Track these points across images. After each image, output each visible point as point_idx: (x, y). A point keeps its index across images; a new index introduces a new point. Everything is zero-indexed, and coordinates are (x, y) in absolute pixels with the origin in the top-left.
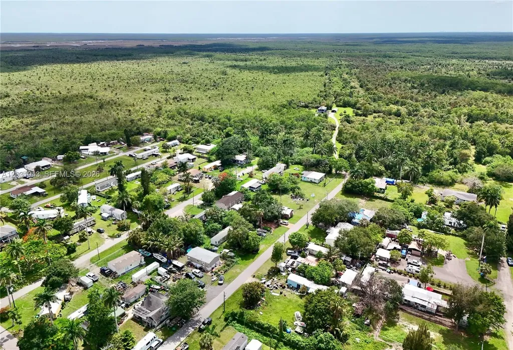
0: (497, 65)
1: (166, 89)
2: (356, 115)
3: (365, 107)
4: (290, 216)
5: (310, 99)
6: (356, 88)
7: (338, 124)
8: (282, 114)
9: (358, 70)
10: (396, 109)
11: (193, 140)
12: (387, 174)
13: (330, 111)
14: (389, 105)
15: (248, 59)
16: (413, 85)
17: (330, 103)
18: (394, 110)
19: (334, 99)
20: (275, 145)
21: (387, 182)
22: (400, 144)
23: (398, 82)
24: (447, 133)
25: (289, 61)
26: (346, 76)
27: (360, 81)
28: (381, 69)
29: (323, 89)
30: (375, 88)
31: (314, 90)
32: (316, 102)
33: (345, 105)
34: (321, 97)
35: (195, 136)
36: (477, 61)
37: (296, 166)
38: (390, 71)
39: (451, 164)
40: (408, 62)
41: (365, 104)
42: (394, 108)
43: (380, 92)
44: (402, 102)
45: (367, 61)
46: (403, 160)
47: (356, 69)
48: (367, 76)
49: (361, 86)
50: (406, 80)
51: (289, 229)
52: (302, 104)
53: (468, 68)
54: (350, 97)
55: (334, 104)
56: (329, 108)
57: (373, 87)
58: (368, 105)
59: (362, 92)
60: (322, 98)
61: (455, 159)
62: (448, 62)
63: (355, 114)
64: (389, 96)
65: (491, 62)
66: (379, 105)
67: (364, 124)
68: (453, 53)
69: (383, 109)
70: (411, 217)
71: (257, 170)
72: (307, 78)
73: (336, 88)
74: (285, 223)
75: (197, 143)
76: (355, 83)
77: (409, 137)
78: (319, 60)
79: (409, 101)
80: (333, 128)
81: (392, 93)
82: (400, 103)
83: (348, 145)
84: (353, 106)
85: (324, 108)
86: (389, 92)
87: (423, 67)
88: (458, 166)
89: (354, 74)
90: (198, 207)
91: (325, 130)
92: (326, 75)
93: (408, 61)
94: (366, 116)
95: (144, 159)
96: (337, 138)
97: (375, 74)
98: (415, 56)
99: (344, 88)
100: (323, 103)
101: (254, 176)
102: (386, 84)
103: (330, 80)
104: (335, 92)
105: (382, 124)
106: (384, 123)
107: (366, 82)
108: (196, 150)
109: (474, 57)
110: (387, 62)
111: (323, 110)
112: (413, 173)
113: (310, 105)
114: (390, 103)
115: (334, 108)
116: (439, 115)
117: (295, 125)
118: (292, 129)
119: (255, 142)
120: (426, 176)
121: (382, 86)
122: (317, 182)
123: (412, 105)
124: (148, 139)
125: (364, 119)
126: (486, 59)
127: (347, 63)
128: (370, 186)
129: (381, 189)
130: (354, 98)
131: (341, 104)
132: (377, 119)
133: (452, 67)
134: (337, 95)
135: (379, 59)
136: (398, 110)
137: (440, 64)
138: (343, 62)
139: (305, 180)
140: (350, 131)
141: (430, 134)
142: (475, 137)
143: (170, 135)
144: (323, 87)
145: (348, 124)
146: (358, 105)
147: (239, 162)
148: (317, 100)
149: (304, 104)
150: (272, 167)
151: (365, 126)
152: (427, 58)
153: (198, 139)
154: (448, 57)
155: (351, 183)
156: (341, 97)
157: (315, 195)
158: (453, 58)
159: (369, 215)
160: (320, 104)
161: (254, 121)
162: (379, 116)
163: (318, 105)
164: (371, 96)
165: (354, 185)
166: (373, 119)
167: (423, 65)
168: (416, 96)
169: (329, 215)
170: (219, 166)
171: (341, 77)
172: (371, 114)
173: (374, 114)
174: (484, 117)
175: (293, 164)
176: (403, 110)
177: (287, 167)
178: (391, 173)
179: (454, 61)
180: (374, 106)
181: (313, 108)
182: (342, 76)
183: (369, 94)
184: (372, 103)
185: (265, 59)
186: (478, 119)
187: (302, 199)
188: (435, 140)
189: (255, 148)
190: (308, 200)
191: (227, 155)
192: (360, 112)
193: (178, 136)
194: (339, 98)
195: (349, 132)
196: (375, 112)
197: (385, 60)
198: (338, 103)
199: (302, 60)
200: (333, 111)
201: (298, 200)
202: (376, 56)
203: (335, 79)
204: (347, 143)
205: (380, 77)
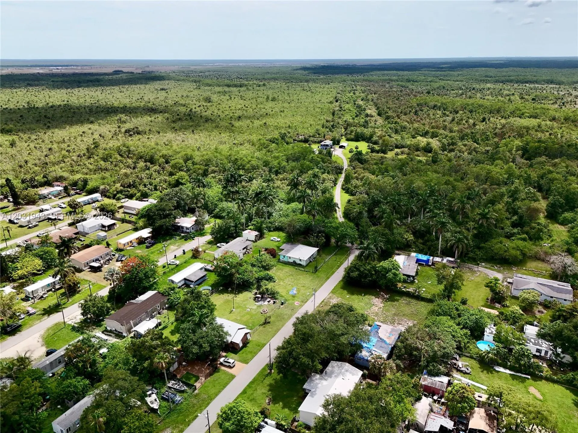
0: (540, 89)
1: (120, 119)
2: (372, 152)
3: (384, 141)
4: (241, 345)
5: (312, 131)
6: (372, 117)
7: (346, 165)
8: (269, 151)
9: (377, 95)
10: (425, 143)
11: (124, 193)
12: (417, 246)
13: (337, 147)
14: (416, 137)
15: (243, 84)
16: (444, 112)
17: (337, 136)
18: (423, 144)
19: (343, 130)
20: (240, 201)
21: (418, 261)
22: (437, 196)
23: (425, 109)
24: (501, 175)
25: (294, 86)
26: (361, 103)
27: (378, 109)
28: (404, 94)
29: (330, 119)
30: (397, 116)
31: (319, 119)
32: (319, 134)
33: (358, 138)
34: (327, 128)
35: (129, 186)
36: (516, 85)
37: (276, 233)
38: (415, 96)
39: (514, 225)
40: (435, 87)
41: (384, 136)
42: (423, 141)
43: (404, 121)
44: (433, 133)
45: (387, 86)
46: (443, 224)
47: (373, 95)
48: (387, 102)
49: (379, 114)
50: (435, 106)
51: (233, 377)
52: (300, 137)
53: (507, 92)
54: (365, 127)
55: (343, 137)
56: (336, 142)
57: (394, 115)
58: (387, 137)
59: (380, 121)
60: (328, 130)
61: (521, 218)
62: (482, 86)
63: (370, 150)
64: (416, 125)
65: (532, 86)
66: (402, 138)
67: (382, 164)
68: (486, 76)
69: (408, 143)
70: (466, 341)
71: (210, 243)
72: (312, 105)
73: (348, 117)
74: (228, 364)
75: (131, 197)
76: (372, 111)
77: (449, 184)
78: (330, 86)
79: (441, 131)
80: (338, 170)
81: (419, 121)
82: (430, 134)
83: (358, 197)
84: (368, 139)
85: (329, 142)
86: (414, 120)
87: (454, 92)
88: (526, 229)
89: (371, 100)
90: (73, 328)
91: (326, 174)
92: (337, 101)
93: (436, 85)
94: (384, 152)
95: (30, 228)
96: (343, 185)
97: (397, 100)
98: (443, 80)
99: (357, 116)
100: (328, 136)
101: (203, 255)
102: (410, 111)
103: (341, 108)
104: (345, 121)
105: (408, 164)
106: (410, 163)
107: (385, 109)
108: (121, 210)
109: (511, 81)
110: (411, 87)
111: (327, 145)
112: (460, 246)
113: (312, 139)
114: (418, 134)
115: (343, 143)
116: (483, 150)
117: (285, 167)
118: (280, 173)
119: (217, 195)
120: (479, 248)
121: (405, 114)
122: (304, 263)
123: (446, 136)
124: (55, 193)
125: (382, 157)
126: (527, 82)
127: (363, 88)
128: (390, 275)
129: (409, 276)
130: (370, 129)
131: (352, 137)
132: (400, 157)
133: (488, 92)
134: (347, 125)
135: (401, 83)
136: (428, 144)
137: (474, 89)
138: (358, 87)
139: (286, 259)
140: (362, 175)
141: (477, 178)
142: (542, 182)
143: (91, 185)
144: (331, 116)
145: (359, 164)
146: (375, 138)
147: (185, 230)
148: (320, 132)
149: (303, 137)
150: (235, 238)
151: (383, 166)
152: (458, 83)
153: (132, 191)
154: (481, 81)
155: (358, 270)
156: (352, 128)
157: (298, 290)
158: (487, 82)
159: (389, 338)
160: (324, 137)
161: (226, 161)
162: (402, 153)
163: (322, 139)
164: (392, 126)
165: (362, 272)
166: (394, 156)
167: (453, 90)
168: (451, 125)
169: (307, 356)
170: (146, 239)
171: (355, 104)
172: (392, 150)
173: (396, 150)
174: (545, 152)
175: (270, 231)
176: (435, 143)
177: (261, 236)
178: (423, 244)
179: (489, 85)
180: (396, 139)
181: (315, 142)
182: (357, 103)
183: (389, 123)
184: (393, 135)
185: (264, 85)
186: (536, 154)
187: (272, 302)
188: (486, 186)
189: (216, 204)
190: (282, 304)
191: (161, 219)
192: (377, 147)
193: (102, 187)
194: (349, 129)
195: (360, 177)
196: (397, 147)
197: (408, 84)
198: (349, 136)
199: (310, 86)
200: (341, 147)
201: (266, 303)
202: (397, 81)
203: (347, 106)
204: (356, 192)
205: (403, 103)
